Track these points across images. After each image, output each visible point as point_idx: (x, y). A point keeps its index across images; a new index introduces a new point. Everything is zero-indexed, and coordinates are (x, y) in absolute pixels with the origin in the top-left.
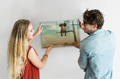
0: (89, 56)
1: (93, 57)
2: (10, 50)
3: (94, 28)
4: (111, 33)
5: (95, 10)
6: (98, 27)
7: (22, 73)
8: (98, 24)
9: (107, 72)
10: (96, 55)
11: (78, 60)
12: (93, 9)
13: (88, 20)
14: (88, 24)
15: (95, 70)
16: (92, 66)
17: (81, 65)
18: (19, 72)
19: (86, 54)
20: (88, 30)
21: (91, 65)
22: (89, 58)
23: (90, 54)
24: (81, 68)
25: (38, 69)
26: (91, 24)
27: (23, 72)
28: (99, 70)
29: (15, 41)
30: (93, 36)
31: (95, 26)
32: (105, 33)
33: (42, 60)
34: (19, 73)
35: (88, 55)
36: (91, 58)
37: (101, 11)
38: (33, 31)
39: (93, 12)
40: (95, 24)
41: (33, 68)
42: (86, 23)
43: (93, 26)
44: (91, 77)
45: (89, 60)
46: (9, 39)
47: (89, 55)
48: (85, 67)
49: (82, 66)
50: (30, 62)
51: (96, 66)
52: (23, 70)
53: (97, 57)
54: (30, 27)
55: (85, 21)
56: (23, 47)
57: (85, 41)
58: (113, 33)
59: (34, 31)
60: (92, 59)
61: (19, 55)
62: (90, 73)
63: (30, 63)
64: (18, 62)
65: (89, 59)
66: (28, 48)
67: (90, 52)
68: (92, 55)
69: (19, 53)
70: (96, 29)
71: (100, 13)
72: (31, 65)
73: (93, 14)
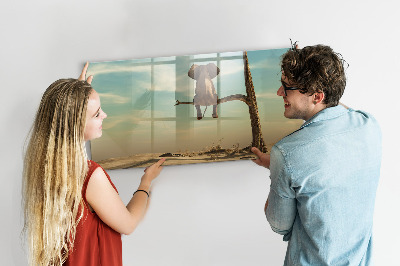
0: (300, 191)
1: (313, 194)
2: (29, 174)
3: (315, 103)
4: (369, 120)
5: (318, 48)
6: (326, 101)
7: (66, 248)
8: (326, 92)
9: (354, 241)
10: (321, 188)
11: (266, 205)
12: (313, 44)
13: (296, 78)
14: (297, 92)
15: (319, 236)
16: (308, 224)
17: (274, 219)
18: (59, 243)
19: (290, 185)
20: (295, 108)
21: (305, 220)
22: (301, 198)
23: (303, 185)
24: (275, 229)
25: (117, 234)
26: (304, 91)
27: (72, 245)
28: (332, 236)
29: (46, 147)
30: (312, 129)
31: (319, 98)
32: (351, 118)
33: (128, 207)
34: (59, 247)
35: (296, 189)
36: (305, 198)
37: (335, 50)
38: (103, 115)
39: (310, 52)
40: (317, 91)
41: (103, 231)
42: (289, 89)
43: (311, 98)
44: (307, 259)
45: (300, 205)
46: (28, 140)
47: (299, 187)
48: (286, 226)
49: (276, 222)
50: (94, 212)
51: (320, 224)
52: (71, 237)
53: (325, 196)
54: (93, 103)
55: (286, 81)
56: (72, 166)
57: (288, 144)
58: (374, 120)
59: (105, 116)
60: (310, 201)
61: (59, 191)
62: (302, 244)
63: (94, 214)
64: (56, 212)
65: (298, 202)
66: (86, 169)
67: (302, 178)
68: (307, 190)
69: (57, 183)
70: (320, 105)
71: (334, 57)
72: (95, 223)
73: (313, 60)
